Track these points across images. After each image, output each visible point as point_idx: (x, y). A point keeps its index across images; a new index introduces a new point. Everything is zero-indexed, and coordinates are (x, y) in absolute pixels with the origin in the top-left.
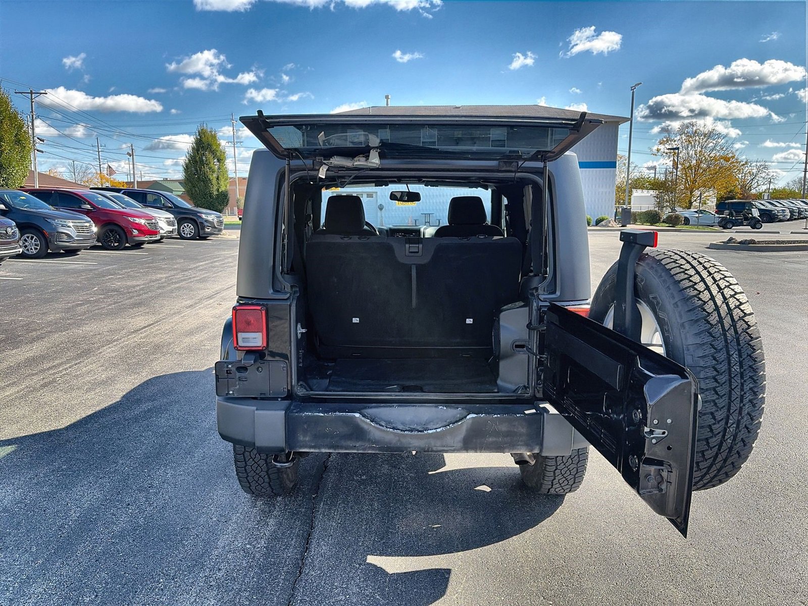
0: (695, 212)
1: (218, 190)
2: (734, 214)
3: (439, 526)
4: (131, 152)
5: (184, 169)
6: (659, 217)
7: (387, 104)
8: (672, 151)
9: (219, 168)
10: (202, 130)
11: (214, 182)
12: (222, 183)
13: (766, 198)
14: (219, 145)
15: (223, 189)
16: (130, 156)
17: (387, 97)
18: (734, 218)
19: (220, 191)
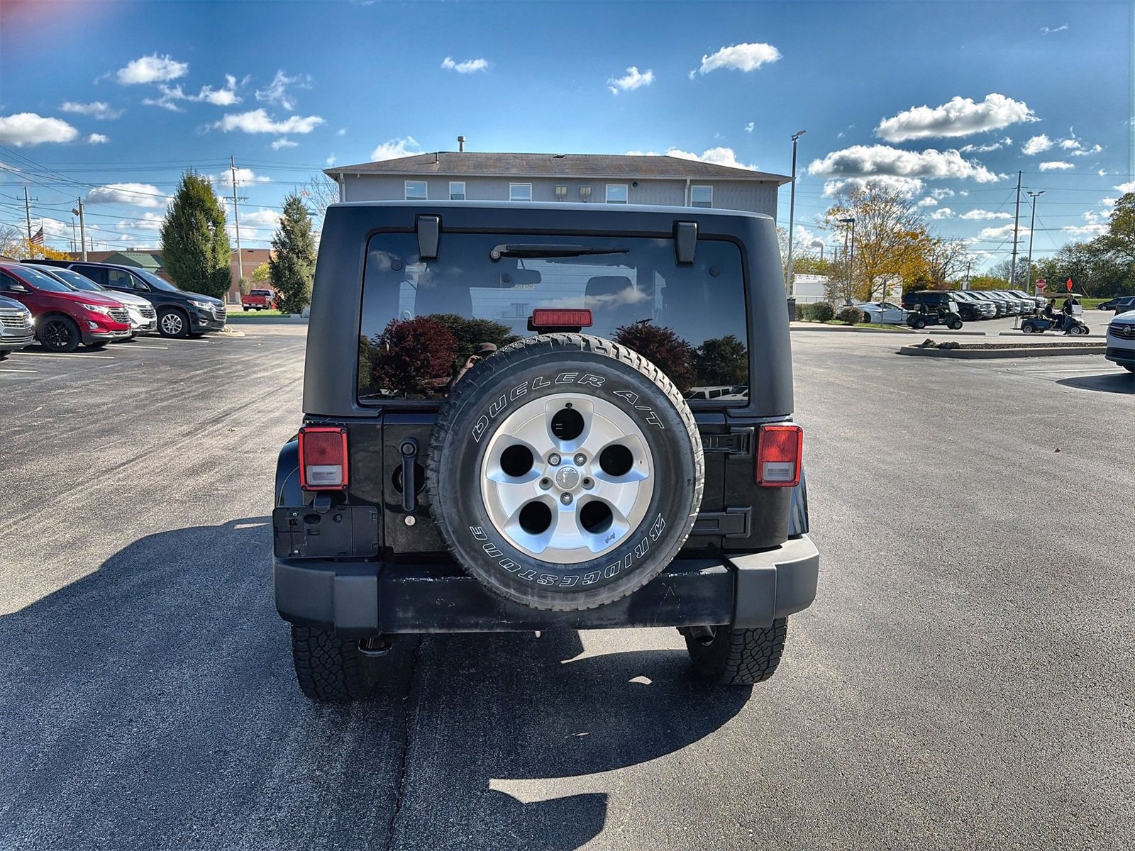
0: (877, 305)
1: (214, 267)
2: (927, 309)
3: (586, 734)
4: (78, 209)
5: (163, 234)
6: (832, 311)
7: (461, 149)
8: (845, 223)
9: (216, 235)
10: (189, 178)
11: (209, 255)
12: (220, 257)
13: (964, 288)
14: (215, 201)
15: (222, 265)
16: (77, 215)
17: (461, 139)
18: (926, 314)
19: (218, 268)
